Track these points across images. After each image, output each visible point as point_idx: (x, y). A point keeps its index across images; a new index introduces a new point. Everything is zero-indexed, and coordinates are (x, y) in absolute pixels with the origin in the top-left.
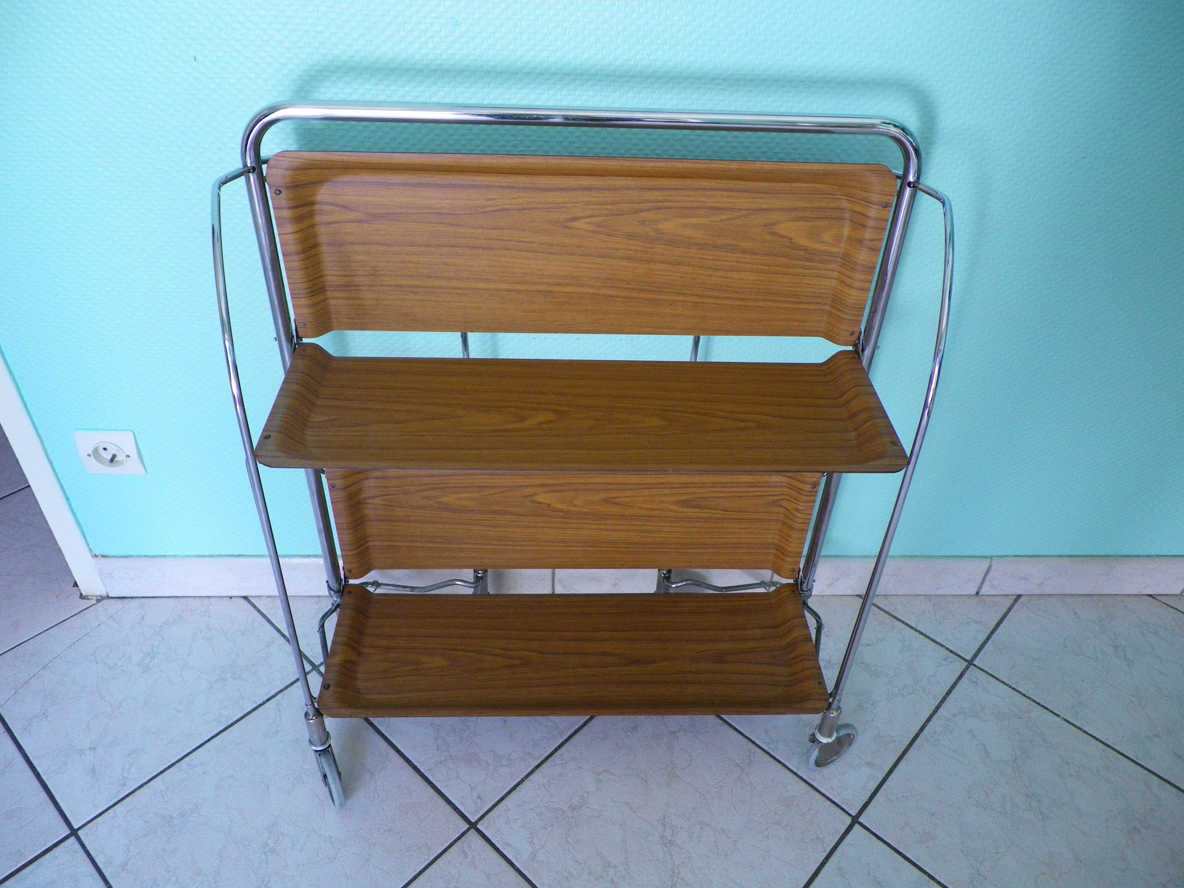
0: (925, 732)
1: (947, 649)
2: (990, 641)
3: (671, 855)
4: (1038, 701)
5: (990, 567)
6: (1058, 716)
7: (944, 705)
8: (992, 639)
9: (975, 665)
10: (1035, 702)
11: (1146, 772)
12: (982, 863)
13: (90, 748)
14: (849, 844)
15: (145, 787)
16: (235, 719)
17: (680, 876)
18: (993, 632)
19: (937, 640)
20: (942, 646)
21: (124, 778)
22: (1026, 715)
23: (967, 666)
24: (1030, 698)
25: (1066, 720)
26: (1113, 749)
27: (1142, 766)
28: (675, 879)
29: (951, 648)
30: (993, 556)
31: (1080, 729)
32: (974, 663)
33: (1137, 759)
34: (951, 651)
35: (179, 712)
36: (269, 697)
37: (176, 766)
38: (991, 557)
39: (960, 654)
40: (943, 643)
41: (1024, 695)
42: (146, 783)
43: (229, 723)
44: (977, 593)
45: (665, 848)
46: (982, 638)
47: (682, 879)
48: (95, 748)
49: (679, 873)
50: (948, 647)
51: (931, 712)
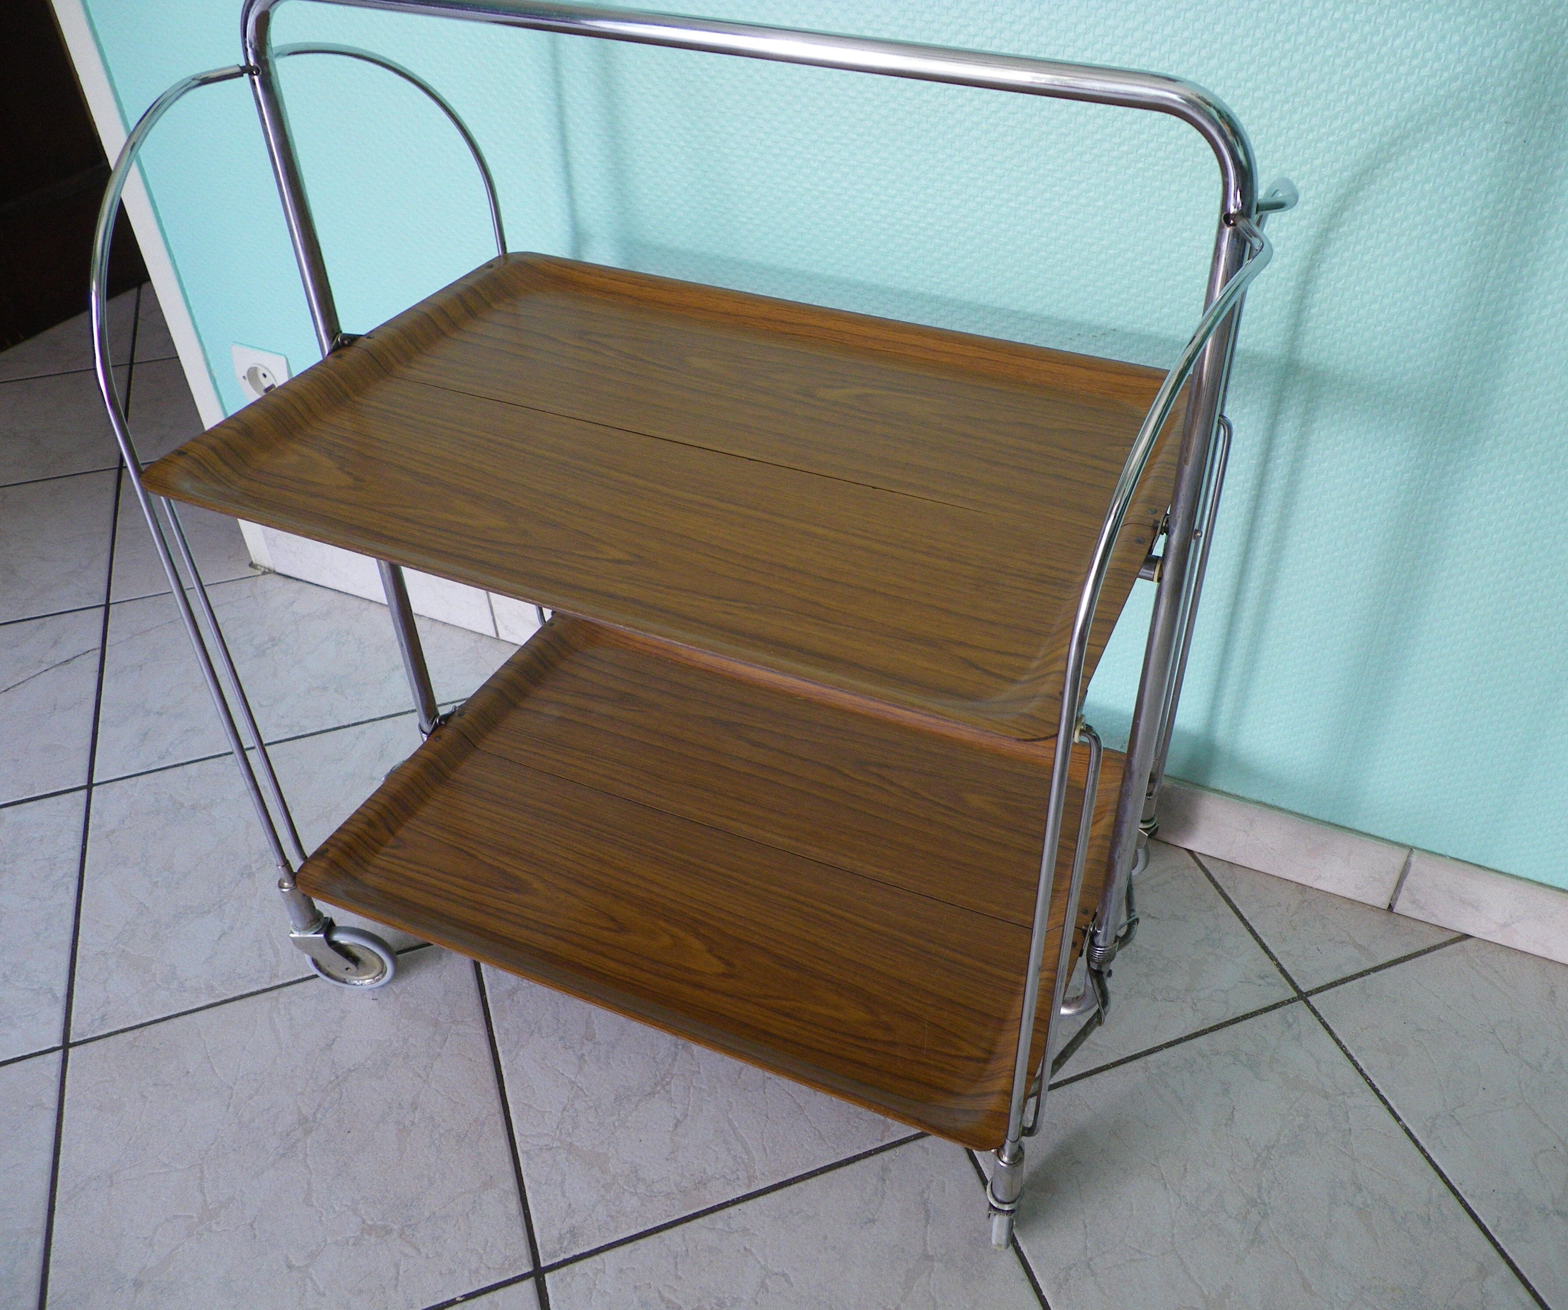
0: (1151, 1058)
1: (1279, 965)
2: (1360, 980)
3: (674, 1060)
4: (1378, 1086)
5: (1407, 865)
6: (1398, 1119)
7: (1210, 1034)
8: (1367, 978)
9: (1308, 1004)
10: (1372, 1086)
11: (1495, 1254)
12: (1104, 1253)
13: (157, 713)
14: (922, 1147)
15: (180, 768)
16: (308, 732)
17: (667, 1088)
18: (1376, 969)
19: (1272, 949)
20: (1272, 957)
21: (167, 751)
22: (1340, 1098)
23: (1293, 998)
24: (1367, 1078)
25: (1407, 1131)
26: (1462, 1201)
27: (1496, 1245)
28: (659, 1088)
29: (1285, 966)
30: (1416, 848)
31: (1422, 1150)
32: (1310, 999)
33: (1495, 1231)
34: (1283, 971)
35: (261, 706)
36: (357, 721)
37: (222, 758)
38: (1411, 849)
39: (1294, 978)
40: (1276, 955)
41: (1361, 1071)
42: (183, 764)
43: (300, 734)
44: (1390, 907)
45: (673, 1049)
46: (1350, 971)
47: (668, 1092)
48: (161, 714)
49: (668, 1083)
50: (1282, 962)
51: (1183, 1036)
